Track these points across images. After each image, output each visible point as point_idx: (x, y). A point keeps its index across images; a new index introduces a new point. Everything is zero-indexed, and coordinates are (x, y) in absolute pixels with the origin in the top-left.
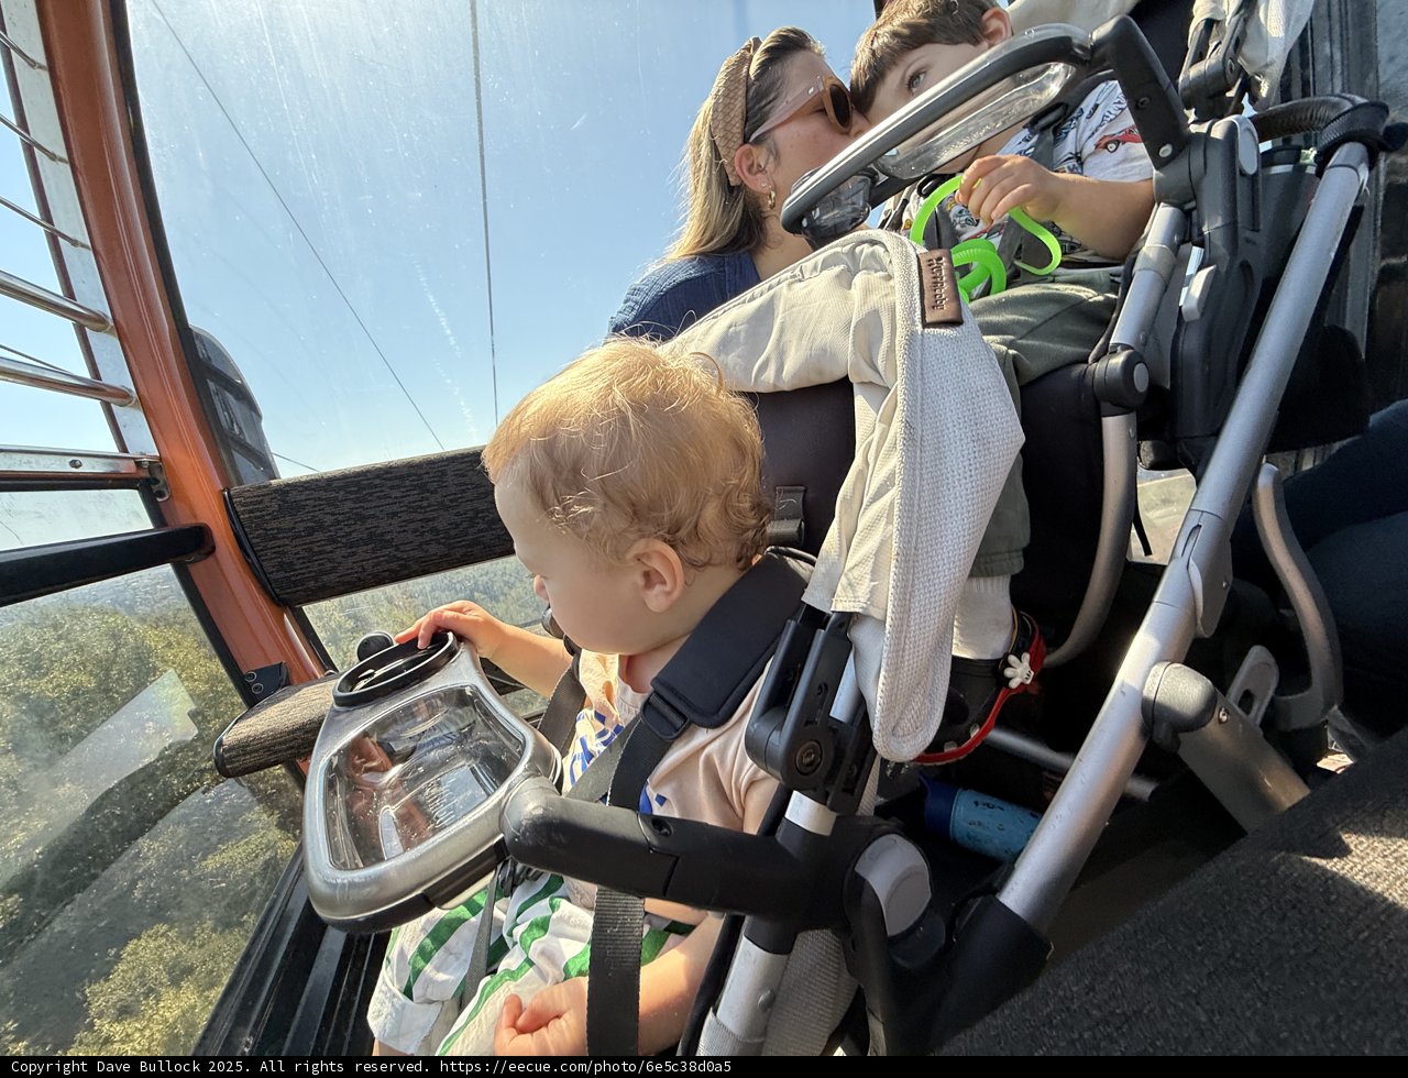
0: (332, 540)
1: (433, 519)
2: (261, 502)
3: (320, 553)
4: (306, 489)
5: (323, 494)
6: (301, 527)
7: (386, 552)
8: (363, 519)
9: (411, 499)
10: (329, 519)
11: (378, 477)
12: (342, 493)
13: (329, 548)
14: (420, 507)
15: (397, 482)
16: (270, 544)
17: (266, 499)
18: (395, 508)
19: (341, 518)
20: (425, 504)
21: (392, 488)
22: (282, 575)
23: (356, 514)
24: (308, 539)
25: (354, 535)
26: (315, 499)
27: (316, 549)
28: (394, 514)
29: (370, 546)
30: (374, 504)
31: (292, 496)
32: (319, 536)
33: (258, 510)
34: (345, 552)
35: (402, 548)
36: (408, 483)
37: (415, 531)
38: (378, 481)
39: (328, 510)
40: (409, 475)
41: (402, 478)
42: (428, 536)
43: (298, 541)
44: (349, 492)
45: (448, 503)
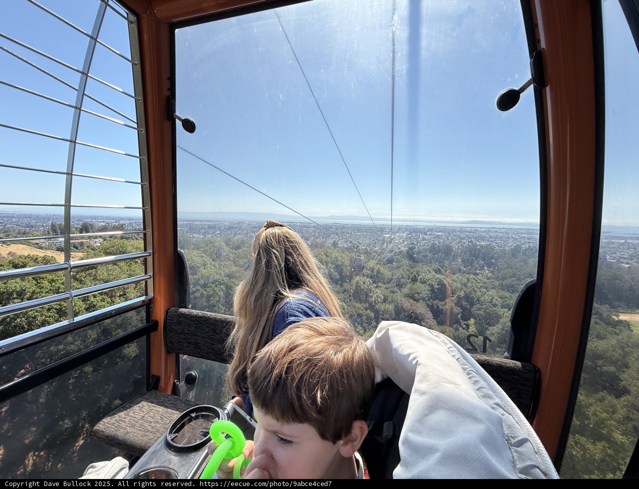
0: (185, 339)
1: (214, 345)
2: (173, 317)
3: (181, 342)
4: (185, 317)
5: (188, 321)
6: (179, 330)
7: (197, 350)
8: (195, 335)
9: (211, 334)
10: (187, 331)
11: (204, 321)
12: (193, 323)
13: (183, 341)
14: (211, 338)
15: (209, 325)
16: (170, 333)
17: (175, 317)
18: (205, 335)
19: (190, 332)
20: (213, 337)
21: (207, 327)
22: (170, 344)
23: (194, 333)
24: (180, 336)
25: (191, 340)
26: (186, 322)
27: (180, 340)
28: (204, 337)
29: (194, 346)
30: (199, 331)
31: (182, 319)
32: (182, 336)
33: (172, 320)
34: (187, 344)
35: (202, 351)
36: (211, 327)
37: (208, 347)
38: (204, 323)
39: (188, 328)
40: (213, 324)
41: (210, 324)
42: (211, 350)
43: (177, 335)
44: (195, 323)
45: (220, 340)
